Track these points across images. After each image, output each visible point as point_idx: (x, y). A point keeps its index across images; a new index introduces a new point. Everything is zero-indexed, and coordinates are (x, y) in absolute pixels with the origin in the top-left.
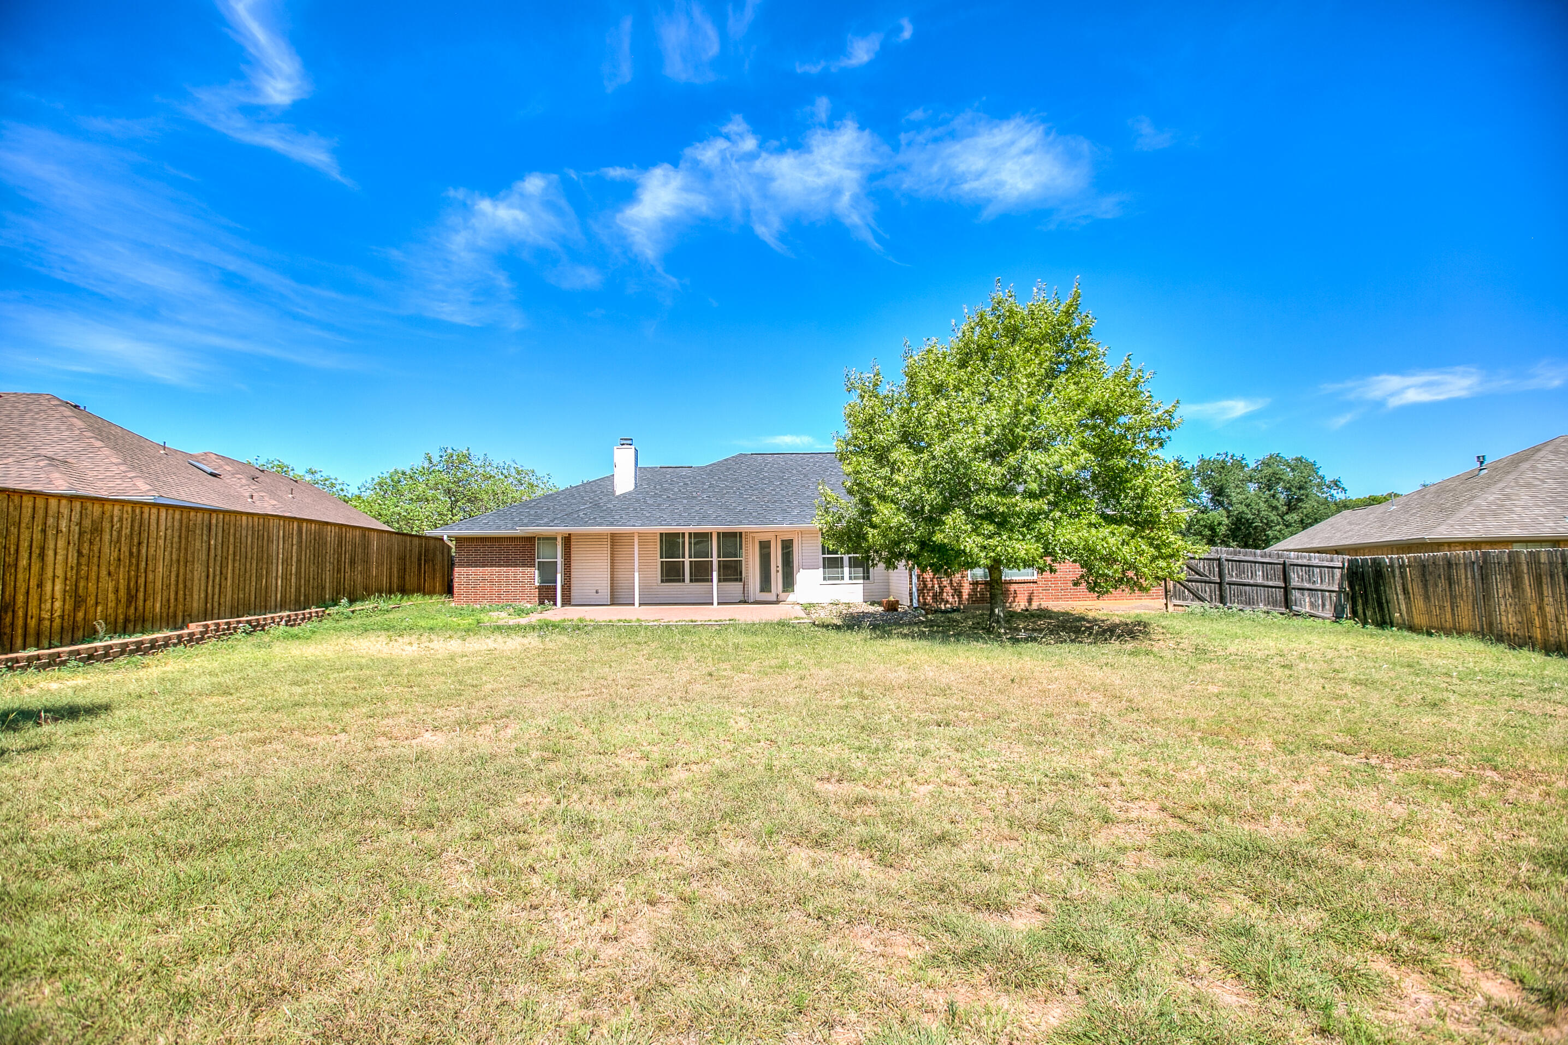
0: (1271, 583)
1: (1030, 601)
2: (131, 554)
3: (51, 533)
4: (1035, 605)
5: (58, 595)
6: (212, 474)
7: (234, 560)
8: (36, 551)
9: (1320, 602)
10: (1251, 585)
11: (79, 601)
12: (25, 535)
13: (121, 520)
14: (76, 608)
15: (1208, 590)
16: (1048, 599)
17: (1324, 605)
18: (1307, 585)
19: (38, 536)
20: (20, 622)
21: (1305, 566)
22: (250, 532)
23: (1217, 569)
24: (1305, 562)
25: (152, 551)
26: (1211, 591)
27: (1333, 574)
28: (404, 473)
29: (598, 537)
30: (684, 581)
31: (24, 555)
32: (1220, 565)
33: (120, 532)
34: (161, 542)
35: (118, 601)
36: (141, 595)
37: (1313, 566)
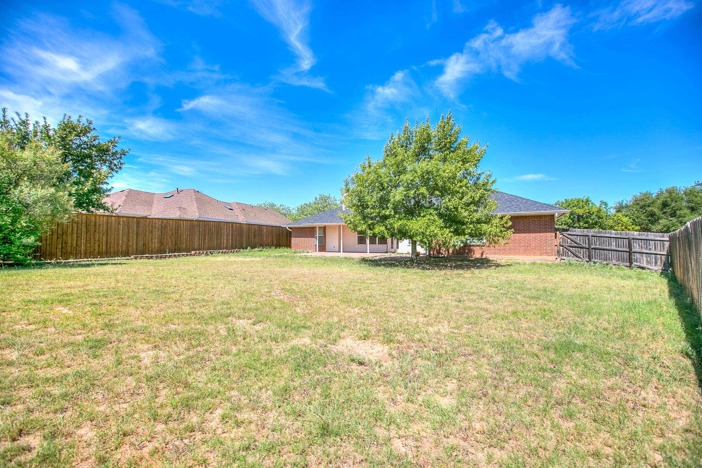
0: (619, 249)
1: (482, 254)
2: (176, 233)
3: (154, 227)
4: (484, 256)
5: (156, 242)
6: (230, 209)
7: (208, 235)
8: (150, 232)
9: (654, 260)
10: (608, 250)
11: (162, 244)
12: (148, 228)
13: (172, 224)
14: (161, 245)
15: (582, 252)
16: (490, 254)
17: (656, 263)
18: (645, 251)
19: (150, 228)
20: (147, 249)
21: (644, 240)
22: (214, 227)
23: (587, 241)
24: (644, 237)
25: (182, 232)
26: (583, 252)
27: (663, 245)
28: (307, 205)
29: (334, 227)
30: (376, 244)
31: (148, 233)
32: (589, 239)
33: (172, 227)
34: (184, 230)
35: (172, 245)
36: (179, 243)
37: (649, 240)
